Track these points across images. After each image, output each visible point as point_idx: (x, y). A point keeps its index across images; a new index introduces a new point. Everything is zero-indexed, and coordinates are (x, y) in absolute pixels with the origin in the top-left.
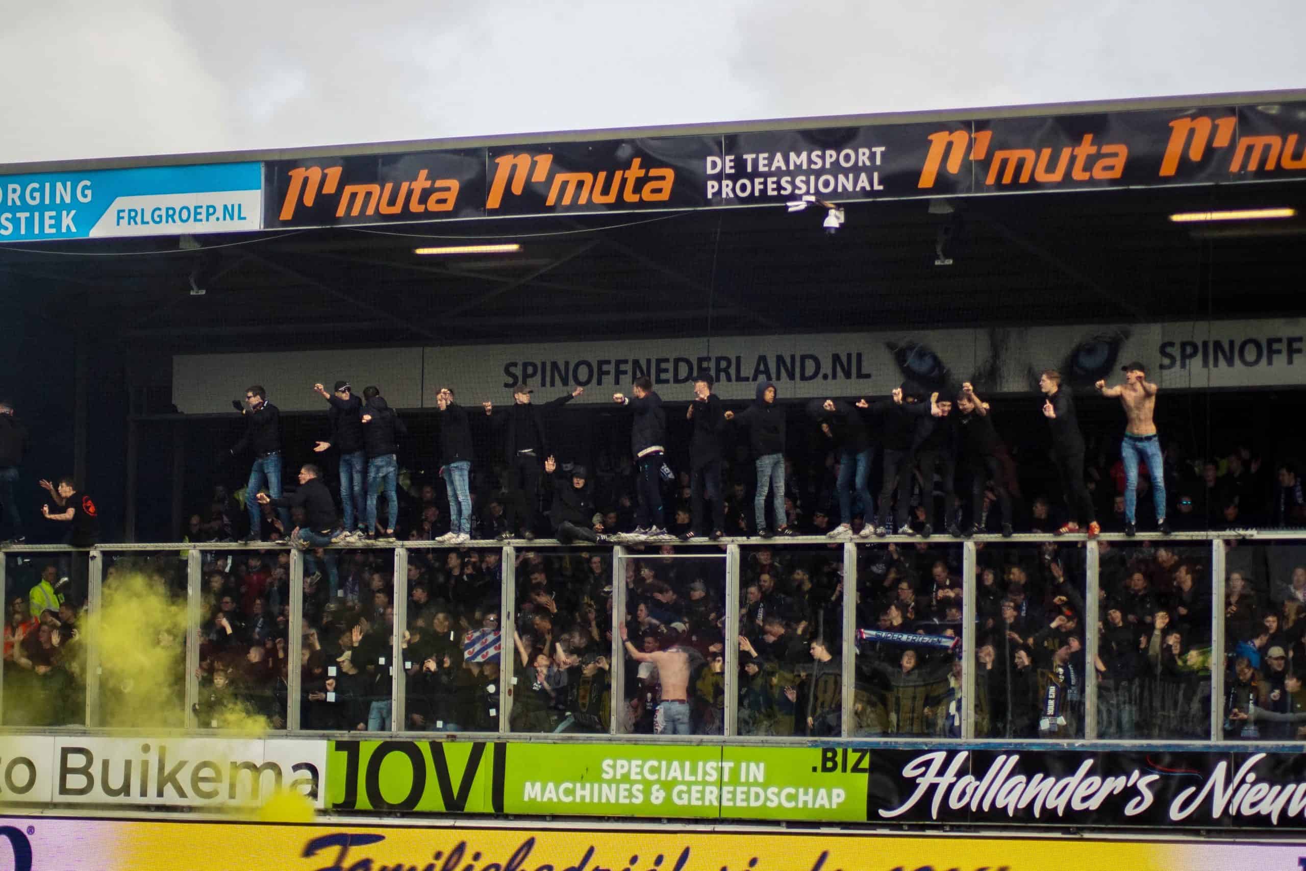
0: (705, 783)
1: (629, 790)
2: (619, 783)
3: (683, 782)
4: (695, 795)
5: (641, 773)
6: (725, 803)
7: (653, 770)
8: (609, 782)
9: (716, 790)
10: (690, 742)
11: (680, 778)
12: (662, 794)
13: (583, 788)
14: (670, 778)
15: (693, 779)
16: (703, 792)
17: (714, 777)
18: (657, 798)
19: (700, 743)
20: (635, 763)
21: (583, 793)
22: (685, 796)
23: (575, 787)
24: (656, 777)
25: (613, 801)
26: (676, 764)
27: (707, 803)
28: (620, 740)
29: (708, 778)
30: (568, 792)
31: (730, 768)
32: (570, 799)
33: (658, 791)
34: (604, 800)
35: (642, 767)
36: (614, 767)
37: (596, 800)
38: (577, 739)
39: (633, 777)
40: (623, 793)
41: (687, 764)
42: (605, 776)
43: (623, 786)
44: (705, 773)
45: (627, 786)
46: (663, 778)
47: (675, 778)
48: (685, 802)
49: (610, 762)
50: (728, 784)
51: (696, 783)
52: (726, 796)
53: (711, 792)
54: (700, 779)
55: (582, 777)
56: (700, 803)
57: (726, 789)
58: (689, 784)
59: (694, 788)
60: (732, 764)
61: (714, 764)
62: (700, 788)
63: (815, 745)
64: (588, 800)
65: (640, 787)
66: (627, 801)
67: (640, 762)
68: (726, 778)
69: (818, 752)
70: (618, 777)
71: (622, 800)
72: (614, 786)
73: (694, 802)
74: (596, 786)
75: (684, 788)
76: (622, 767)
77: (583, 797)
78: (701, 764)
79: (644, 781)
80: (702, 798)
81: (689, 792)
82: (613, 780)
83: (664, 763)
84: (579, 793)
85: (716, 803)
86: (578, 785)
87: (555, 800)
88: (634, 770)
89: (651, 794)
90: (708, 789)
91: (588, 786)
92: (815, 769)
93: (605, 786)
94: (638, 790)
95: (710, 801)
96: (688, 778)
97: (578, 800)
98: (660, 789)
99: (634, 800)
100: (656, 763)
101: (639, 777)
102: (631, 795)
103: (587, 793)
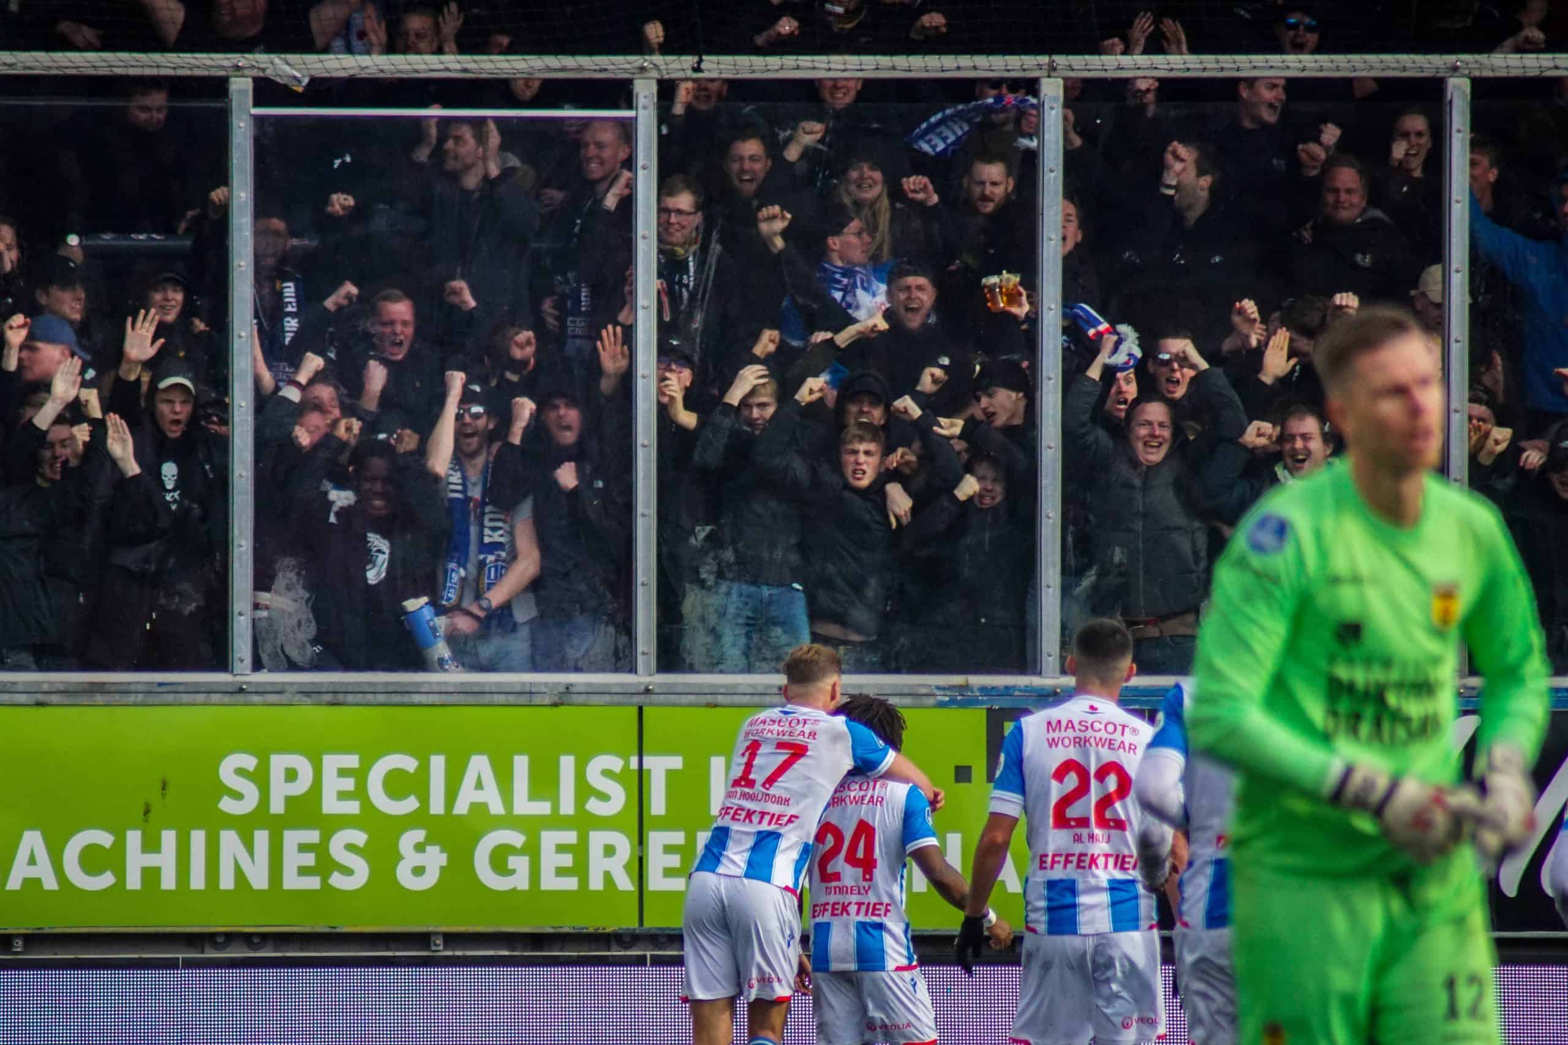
0: (584, 822)
1: (321, 850)
2: (277, 826)
3: (510, 821)
4: (550, 860)
5: (360, 793)
6: (656, 882)
7: (396, 785)
8: (245, 827)
9: (624, 846)
10: (527, 696)
11: (497, 808)
12: (435, 859)
13: (151, 845)
14: (461, 808)
15: (543, 808)
16: (580, 851)
17: (618, 799)
18: (419, 871)
19: (564, 697)
20: (332, 763)
21: (151, 860)
22: (520, 863)
23: (120, 845)
24: (411, 804)
25: (259, 879)
26: (479, 765)
27: (596, 883)
28: (261, 690)
29: (594, 806)
30: (92, 860)
31: (670, 774)
32: (107, 880)
33: (420, 848)
34: (227, 882)
35: (360, 775)
36: (260, 778)
37: (198, 881)
38: (124, 690)
39: (331, 805)
40: (293, 859)
41: (521, 764)
42: (227, 805)
43: (292, 838)
44: (584, 790)
45: (313, 836)
46: (437, 806)
47: (480, 809)
48: (520, 881)
49: (249, 762)
50: (665, 824)
51: (556, 822)
52: (657, 861)
53: (610, 851)
54: (567, 807)
55: (147, 812)
56: (571, 884)
57: (656, 840)
58: (532, 827)
59: (549, 839)
60: (676, 762)
61: (615, 763)
62: (570, 837)
63: (962, 699)
64: (168, 882)
65: (359, 838)
66: (313, 883)
67: (352, 761)
68: (657, 805)
69: (976, 720)
70: (277, 806)
71: (292, 881)
72: (261, 838)
73: (550, 882)
74: (198, 838)
75: (517, 839)
76: (291, 775)
77: (151, 875)
78: (567, 763)
79: (370, 817)
80: (580, 869)
81: (532, 850)
82: (260, 817)
83: (438, 763)
84: (136, 860)
85: (625, 883)
86: (134, 838)
87: (50, 883)
88: (332, 785)
89: (400, 858)
90: (598, 839)
91: (169, 838)
92: (963, 774)
93: (229, 839)
94: (350, 847)
95: (608, 877)
96: (523, 806)
97: (134, 882)
98: (429, 841)
99: (337, 880)
100: (409, 764)
101: (352, 807)
102: (325, 865)
103: (166, 860)
